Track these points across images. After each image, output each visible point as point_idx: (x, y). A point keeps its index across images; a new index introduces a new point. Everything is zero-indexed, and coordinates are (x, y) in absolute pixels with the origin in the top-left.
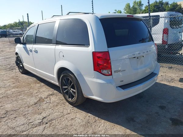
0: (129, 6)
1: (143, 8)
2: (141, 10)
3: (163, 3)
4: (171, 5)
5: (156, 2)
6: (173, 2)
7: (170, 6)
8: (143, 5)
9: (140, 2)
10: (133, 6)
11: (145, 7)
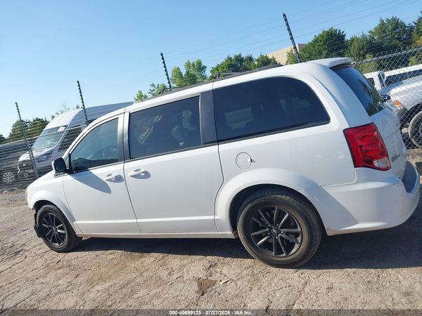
0: (180, 73)
1: (208, 73)
2: (204, 78)
3: (243, 59)
4: (257, 60)
5: (230, 59)
6: (261, 56)
7: (256, 63)
8: (206, 67)
9: (199, 63)
10: (188, 73)
11: (212, 71)
